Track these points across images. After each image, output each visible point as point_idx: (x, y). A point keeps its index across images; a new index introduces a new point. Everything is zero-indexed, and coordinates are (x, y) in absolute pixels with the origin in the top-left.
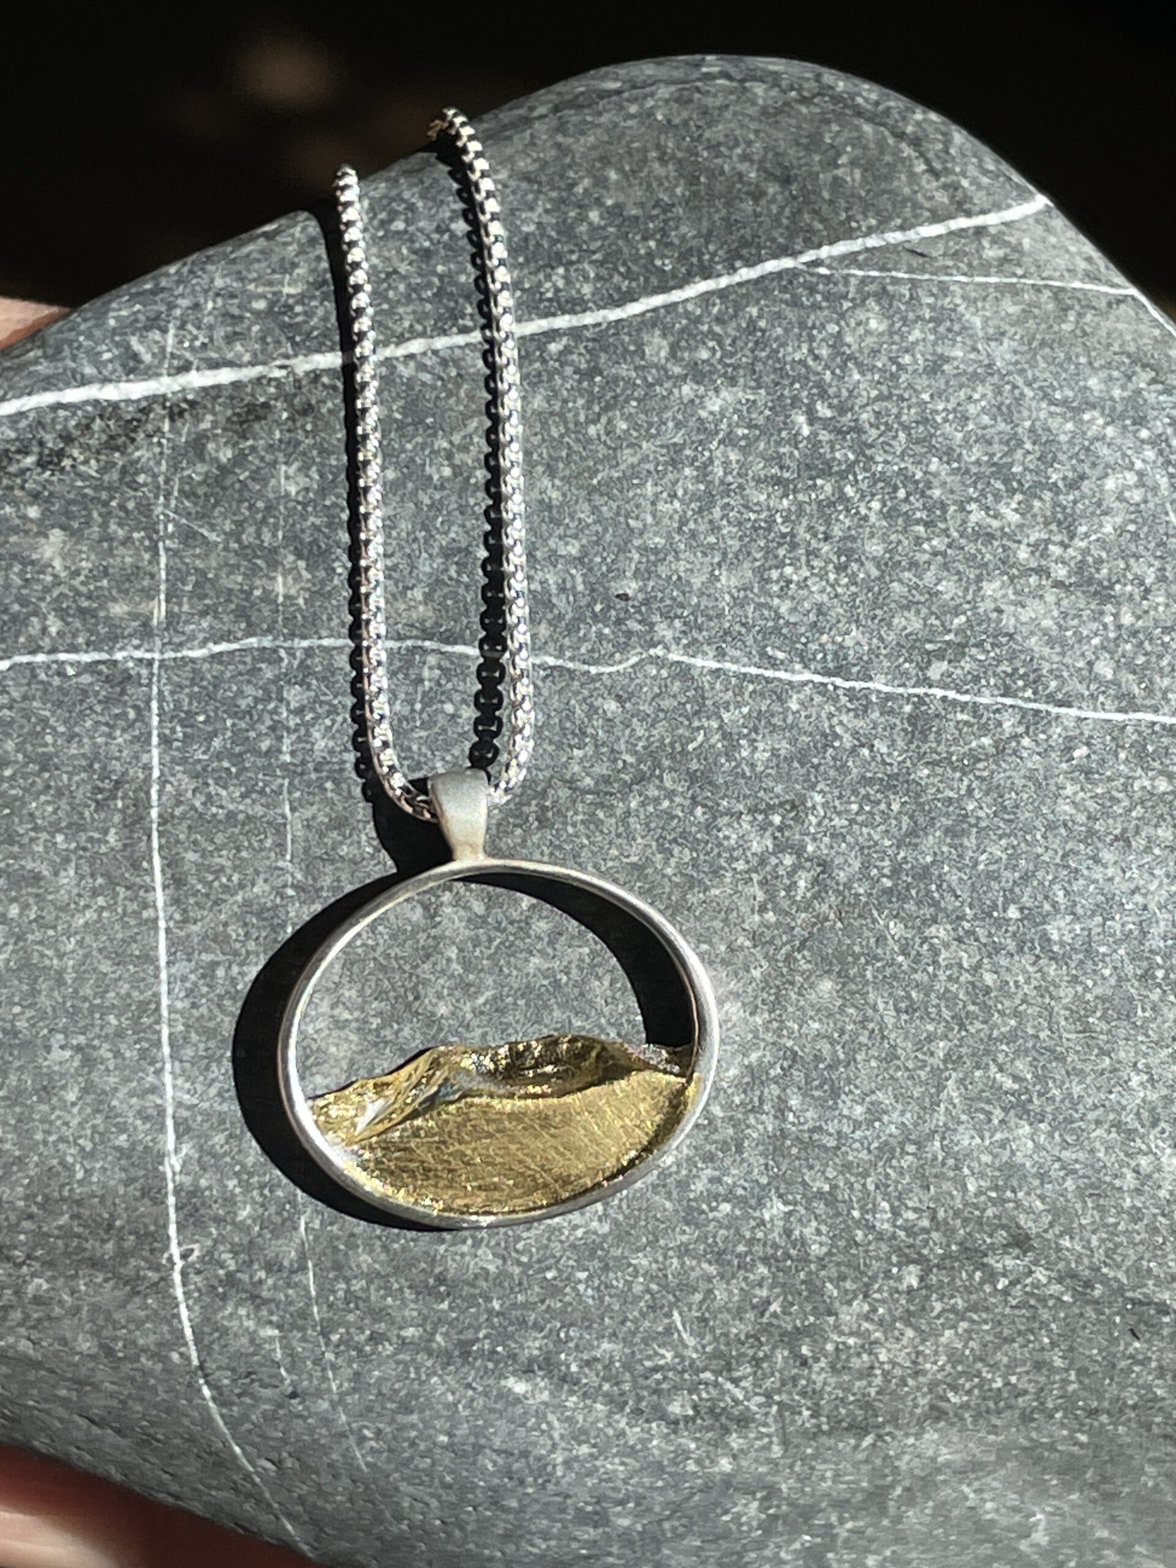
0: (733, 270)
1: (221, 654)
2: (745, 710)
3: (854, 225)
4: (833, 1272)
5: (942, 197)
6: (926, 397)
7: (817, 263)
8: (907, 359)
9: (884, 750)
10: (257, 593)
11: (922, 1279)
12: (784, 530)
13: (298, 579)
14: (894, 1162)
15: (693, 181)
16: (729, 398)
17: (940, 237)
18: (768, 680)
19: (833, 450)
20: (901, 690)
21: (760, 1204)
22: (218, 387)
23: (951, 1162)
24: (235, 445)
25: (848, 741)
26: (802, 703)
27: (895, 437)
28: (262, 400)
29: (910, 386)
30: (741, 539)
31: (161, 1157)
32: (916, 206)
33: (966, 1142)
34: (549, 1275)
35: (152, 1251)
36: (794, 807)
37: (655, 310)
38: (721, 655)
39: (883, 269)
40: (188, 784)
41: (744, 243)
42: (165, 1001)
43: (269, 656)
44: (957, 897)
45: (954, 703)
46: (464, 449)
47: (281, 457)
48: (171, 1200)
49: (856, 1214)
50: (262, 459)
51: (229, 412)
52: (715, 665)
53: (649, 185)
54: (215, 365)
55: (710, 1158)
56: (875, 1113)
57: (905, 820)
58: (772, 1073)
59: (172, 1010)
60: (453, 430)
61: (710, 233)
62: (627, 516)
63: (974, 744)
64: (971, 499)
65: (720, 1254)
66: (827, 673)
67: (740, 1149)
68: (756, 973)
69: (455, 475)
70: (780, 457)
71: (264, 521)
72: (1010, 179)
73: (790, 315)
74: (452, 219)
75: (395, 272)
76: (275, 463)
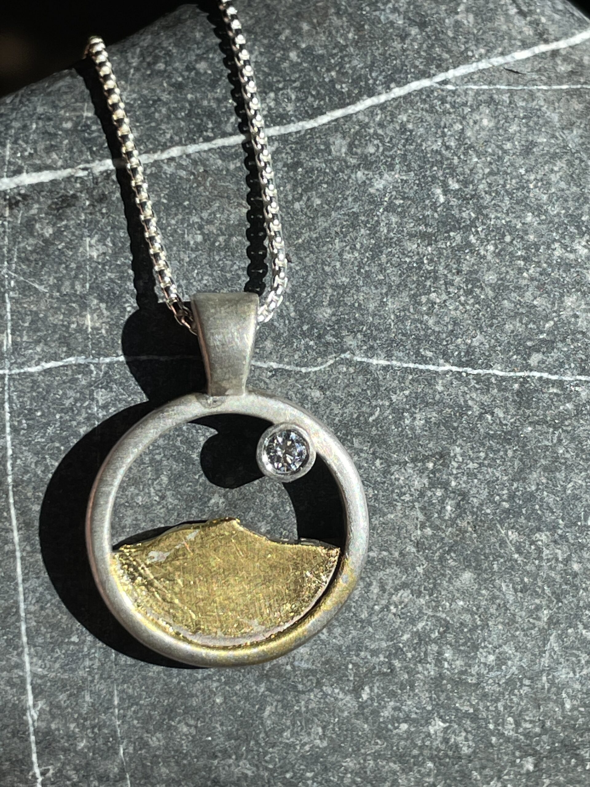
0: (388, 89)
1: (50, 369)
2: (407, 392)
3: (470, 53)
4: (477, 764)
5: (529, 31)
6: (522, 171)
7: (445, 82)
8: (508, 146)
9: (501, 415)
10: (74, 326)
11: (536, 766)
12: (430, 268)
13: (101, 315)
14: (516, 691)
15: (359, 28)
16: (390, 179)
17: (528, 59)
18: (421, 371)
19: (461, 211)
20: (512, 374)
21: (428, 723)
22: (41, 184)
23: (554, 689)
24: (54, 225)
25: (476, 410)
26: (444, 386)
27: (502, 201)
28: (71, 192)
29: (512, 165)
30: (400, 276)
31: (24, 711)
32: (511, 38)
33: (563, 676)
34: (288, 776)
35: (22, 771)
36: (442, 456)
37: (336, 120)
38: (389, 356)
39: (490, 83)
40: (31, 458)
41: (396, 70)
42: (22, 606)
43: (83, 369)
44: (553, 513)
45: (548, 381)
46: (210, 222)
47: (86, 232)
48: (33, 738)
49: (491, 726)
50: (73, 234)
51: (50, 202)
52: (384, 363)
53: (330, 33)
54: (39, 169)
55: (393, 695)
56: (502, 660)
57: (517, 463)
58: (433, 636)
59: (27, 612)
60: (203, 209)
61: (373, 63)
62: (323, 263)
63: (561, 408)
64: (555, 240)
65: (402, 756)
66: (460, 364)
67: (412, 687)
68: (420, 570)
69: (205, 240)
70: (424, 217)
71: (76, 277)
72: (573, 15)
73: (429, 119)
74: (196, 61)
75: (159, 100)
76: (82, 236)
